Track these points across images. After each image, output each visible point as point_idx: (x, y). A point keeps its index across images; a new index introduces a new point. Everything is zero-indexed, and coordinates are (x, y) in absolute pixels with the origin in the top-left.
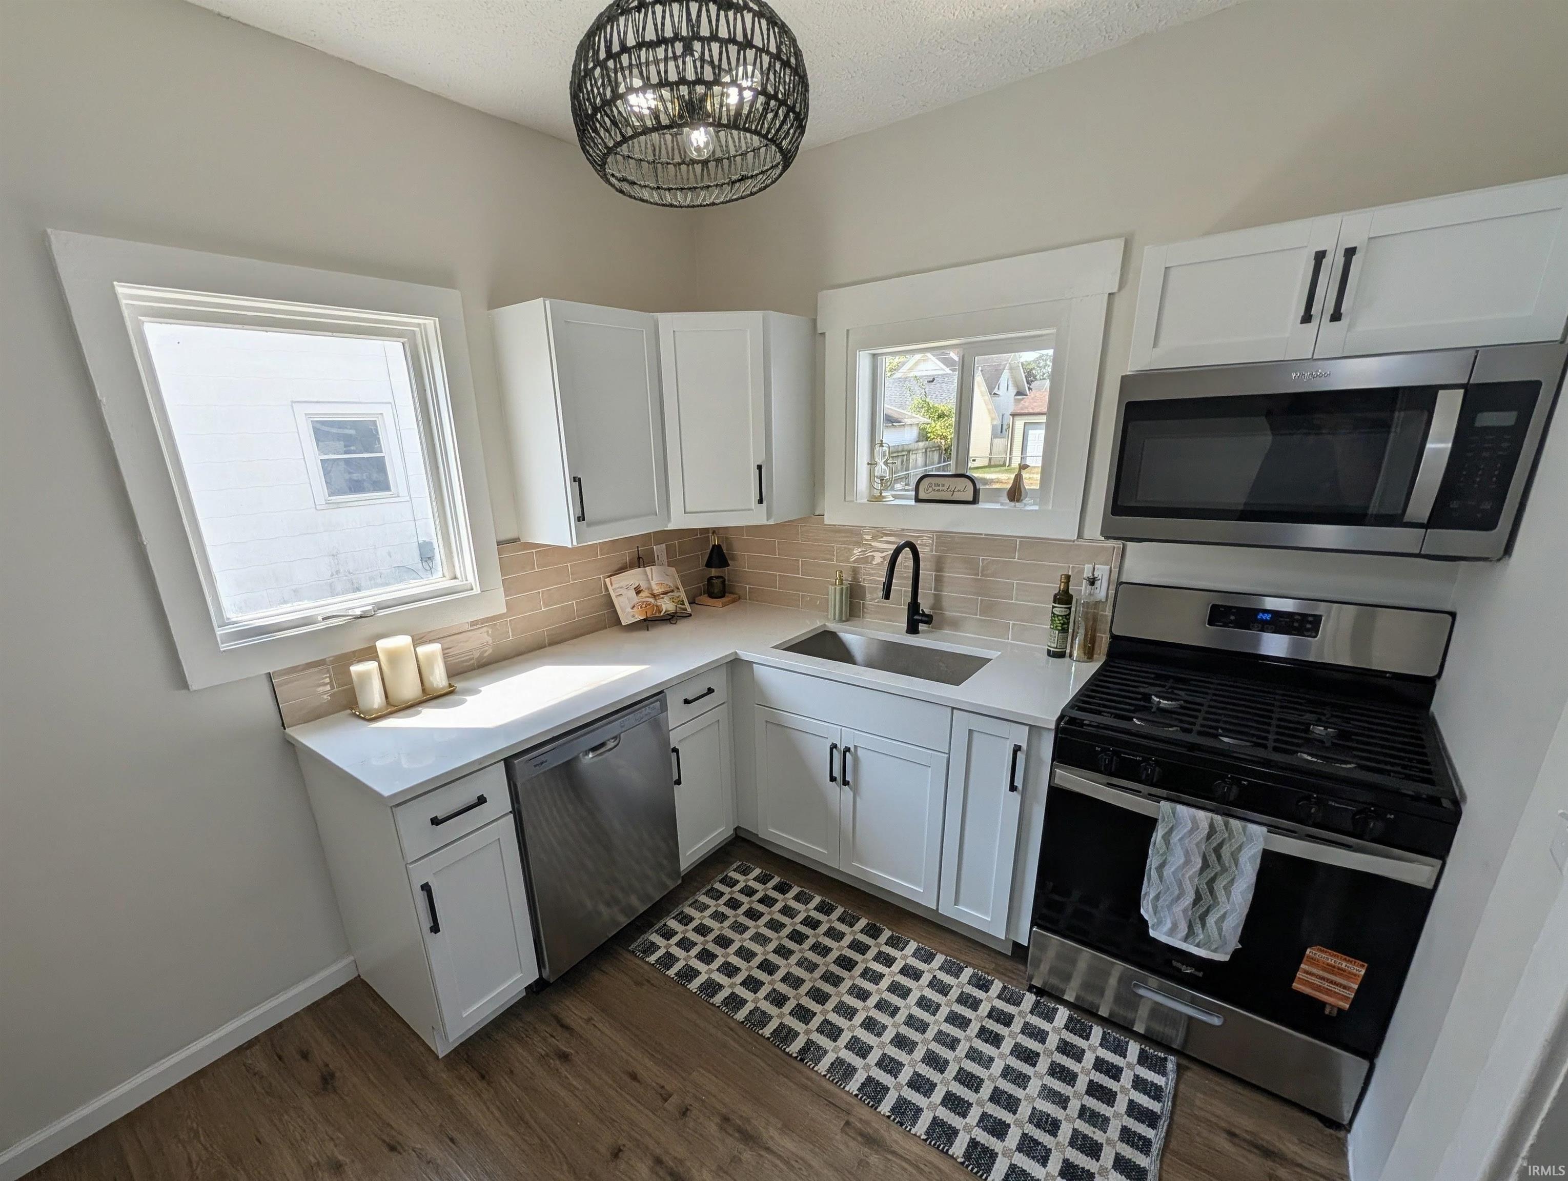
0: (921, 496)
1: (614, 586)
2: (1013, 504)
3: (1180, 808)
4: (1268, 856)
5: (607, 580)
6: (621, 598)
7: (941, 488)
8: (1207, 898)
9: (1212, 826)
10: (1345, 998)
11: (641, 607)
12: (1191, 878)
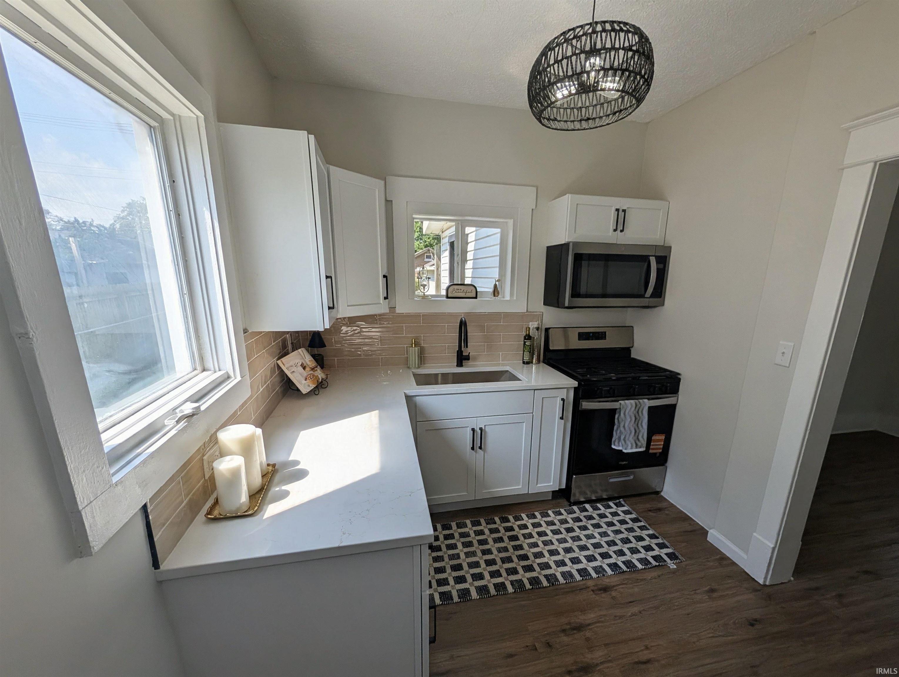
0: (449, 296)
1: (287, 366)
2: (494, 298)
3: (626, 401)
4: (651, 409)
5: (279, 362)
6: (294, 374)
7: (460, 291)
8: (638, 431)
9: (636, 404)
10: (660, 449)
11: (311, 379)
12: (633, 426)
